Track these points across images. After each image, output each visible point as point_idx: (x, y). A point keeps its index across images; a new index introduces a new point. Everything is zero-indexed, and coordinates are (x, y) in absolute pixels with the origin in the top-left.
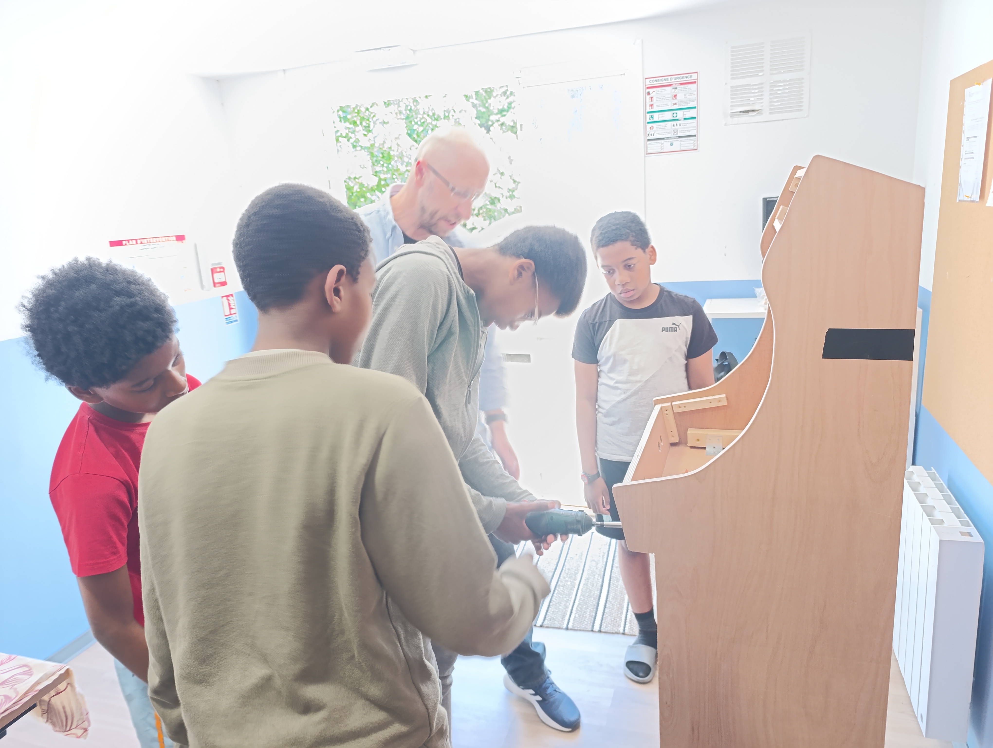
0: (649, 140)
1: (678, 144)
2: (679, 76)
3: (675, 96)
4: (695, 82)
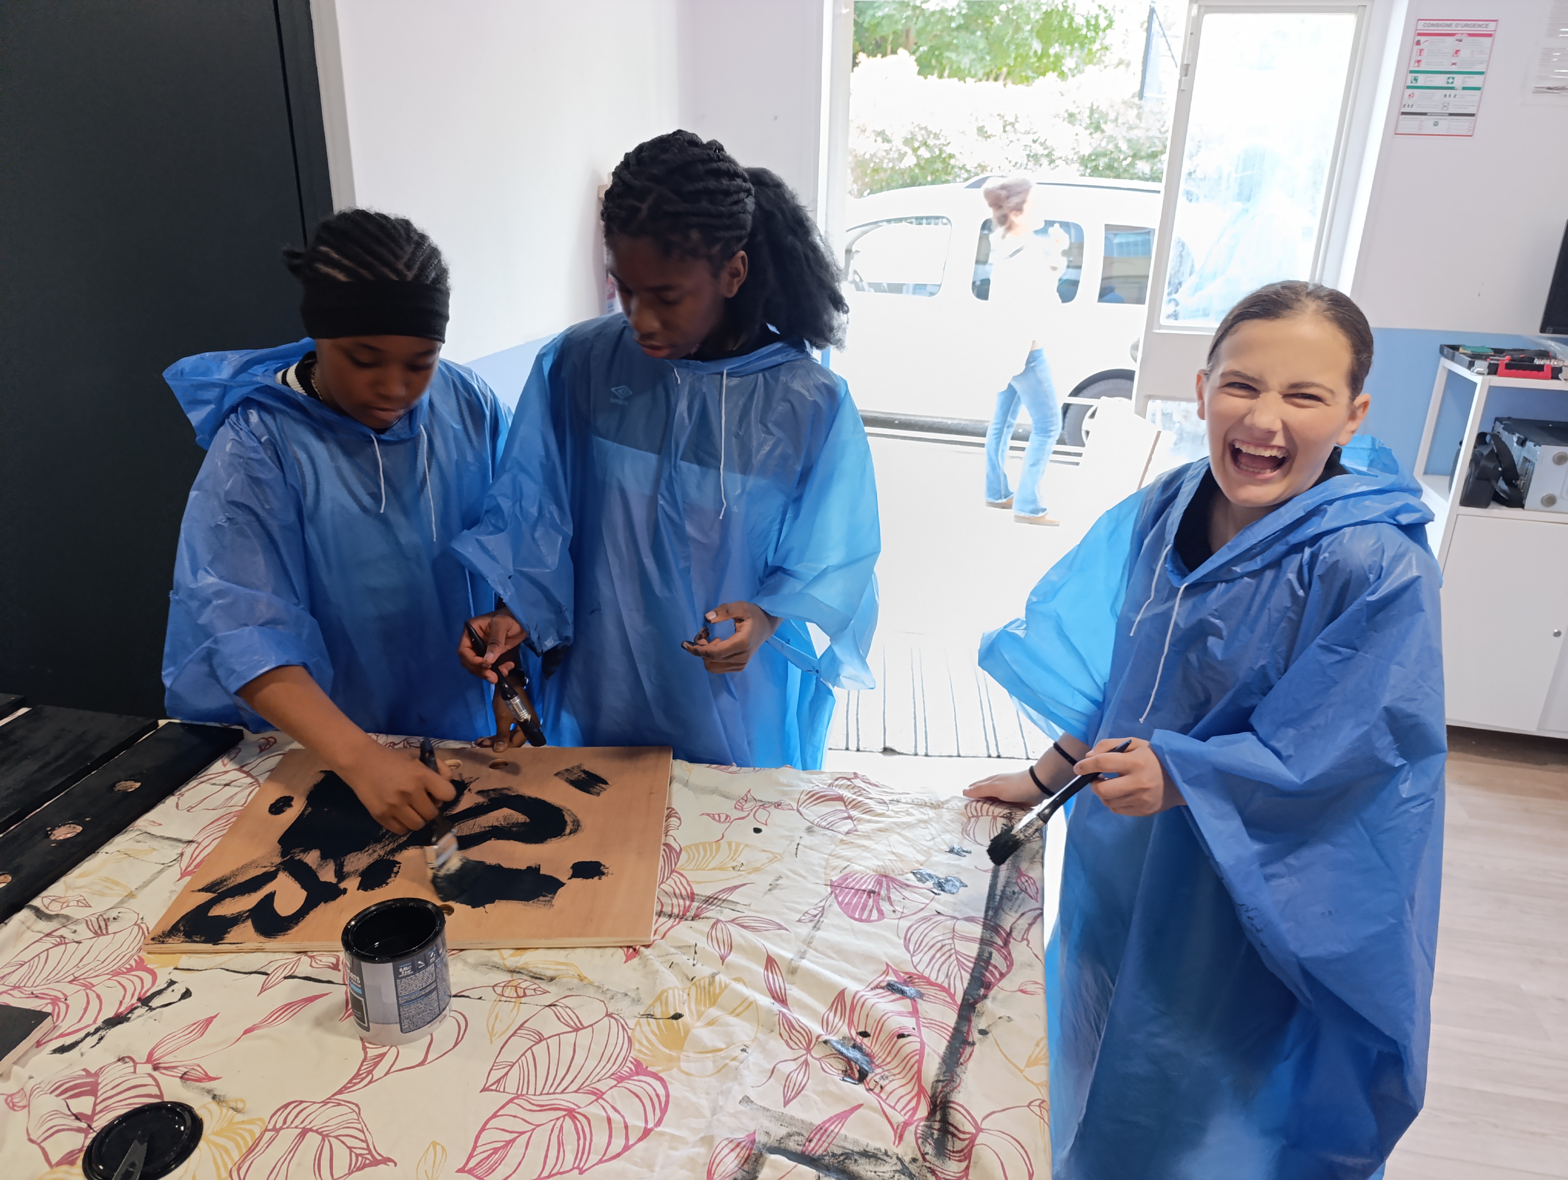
0: (1403, 113)
1: (1445, 125)
2: (1469, 23)
3: (1457, 52)
4: (1490, 35)
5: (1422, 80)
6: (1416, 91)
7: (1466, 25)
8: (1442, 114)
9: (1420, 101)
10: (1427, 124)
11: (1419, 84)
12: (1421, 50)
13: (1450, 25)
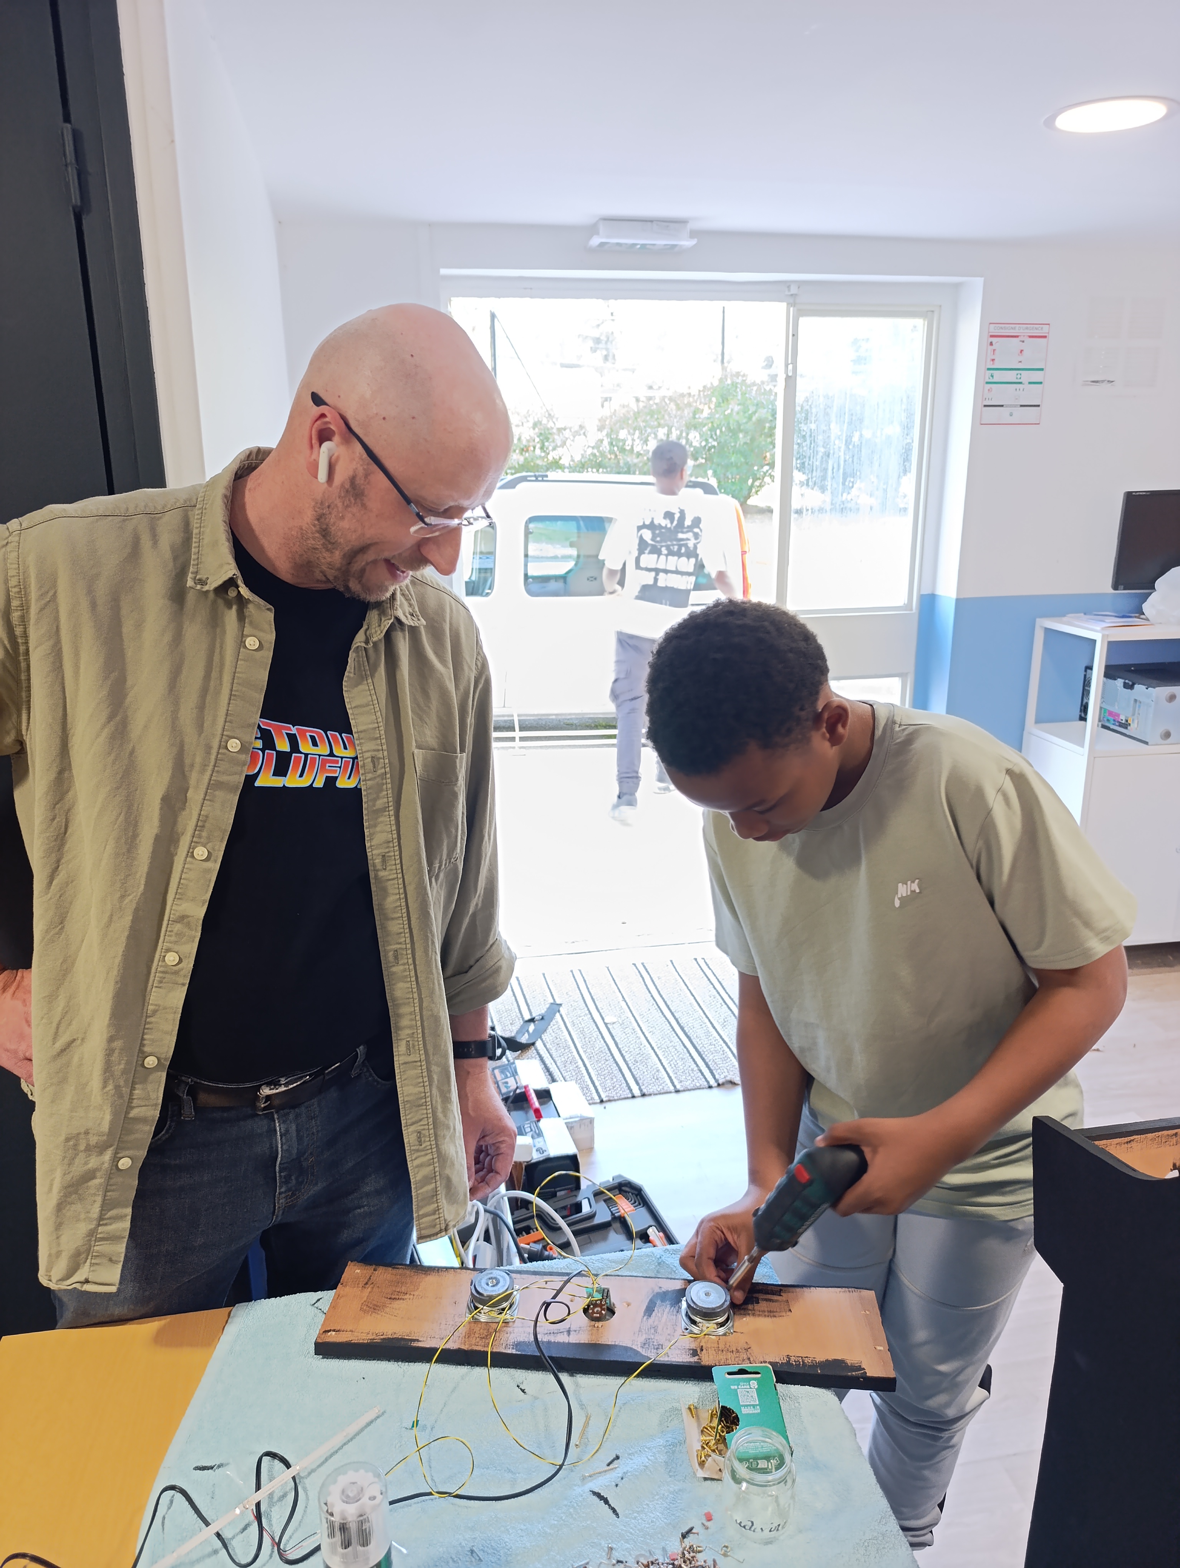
0: (985, 406)
1: (1019, 415)
2: (1029, 326)
3: (1022, 351)
4: (1045, 337)
5: (998, 376)
6: (994, 386)
7: (1027, 328)
8: (1015, 406)
9: (999, 395)
10: (1004, 414)
11: (996, 379)
12: (994, 350)
13: (1015, 328)
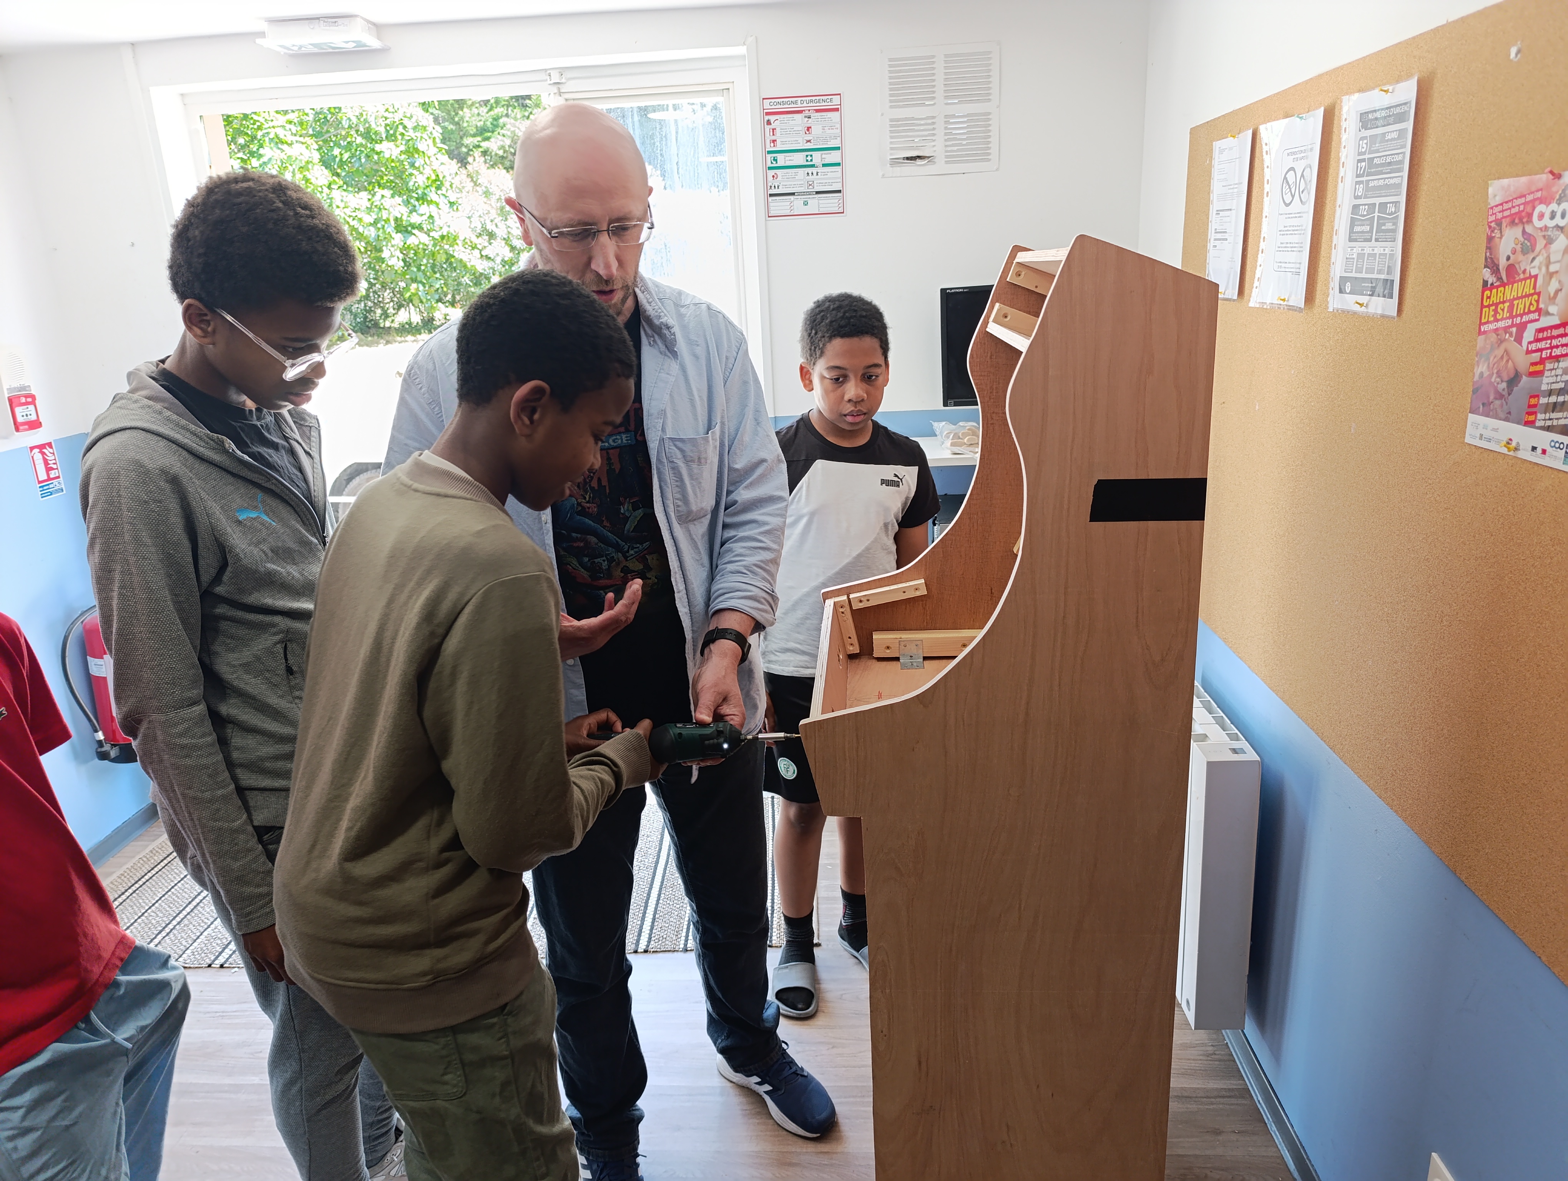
0: (771, 195)
1: (816, 204)
2: (814, 98)
3: (809, 128)
4: (837, 110)
5: (782, 160)
6: (779, 172)
7: (811, 101)
8: (810, 193)
9: (786, 181)
10: (797, 204)
11: (781, 163)
12: (774, 130)
13: (796, 102)
